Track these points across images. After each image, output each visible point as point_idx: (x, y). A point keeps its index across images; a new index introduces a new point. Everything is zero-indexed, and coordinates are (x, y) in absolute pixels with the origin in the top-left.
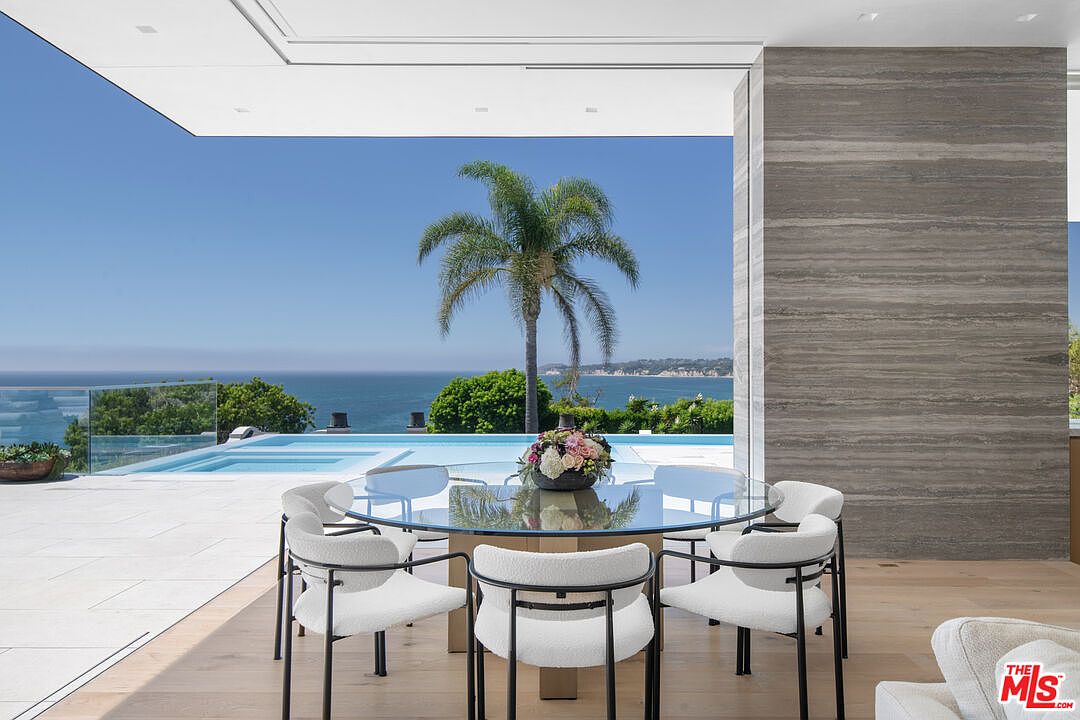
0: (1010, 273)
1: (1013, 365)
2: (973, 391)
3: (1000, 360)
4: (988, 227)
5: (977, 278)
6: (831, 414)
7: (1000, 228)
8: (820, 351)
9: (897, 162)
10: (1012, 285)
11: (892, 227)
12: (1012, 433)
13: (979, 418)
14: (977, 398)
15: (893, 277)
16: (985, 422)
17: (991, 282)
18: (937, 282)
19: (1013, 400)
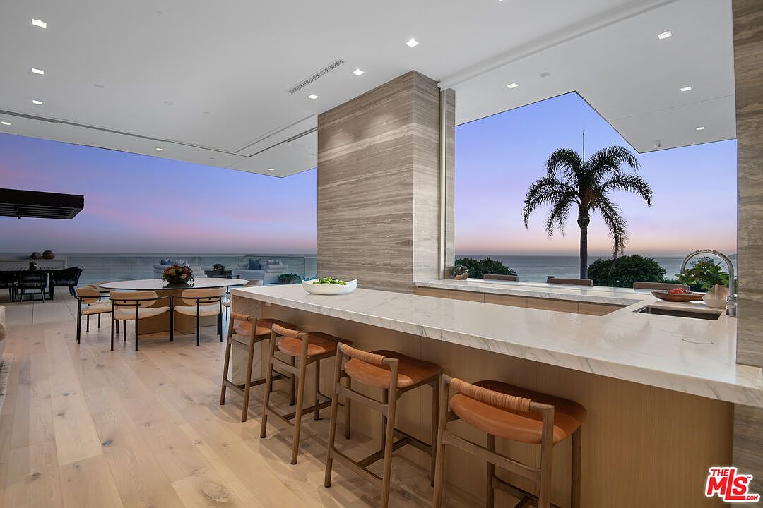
0: (390, 199)
1: (391, 246)
2: (377, 260)
3: (386, 244)
4: (382, 176)
5: (378, 203)
6: (333, 269)
7: (386, 176)
8: (331, 241)
9: (352, 153)
10: (391, 205)
11: (351, 183)
12: (390, 282)
13: (378, 273)
14: (377, 263)
15: (351, 206)
16: (380, 275)
17: (384, 204)
18: (365, 207)
19: (390, 264)
